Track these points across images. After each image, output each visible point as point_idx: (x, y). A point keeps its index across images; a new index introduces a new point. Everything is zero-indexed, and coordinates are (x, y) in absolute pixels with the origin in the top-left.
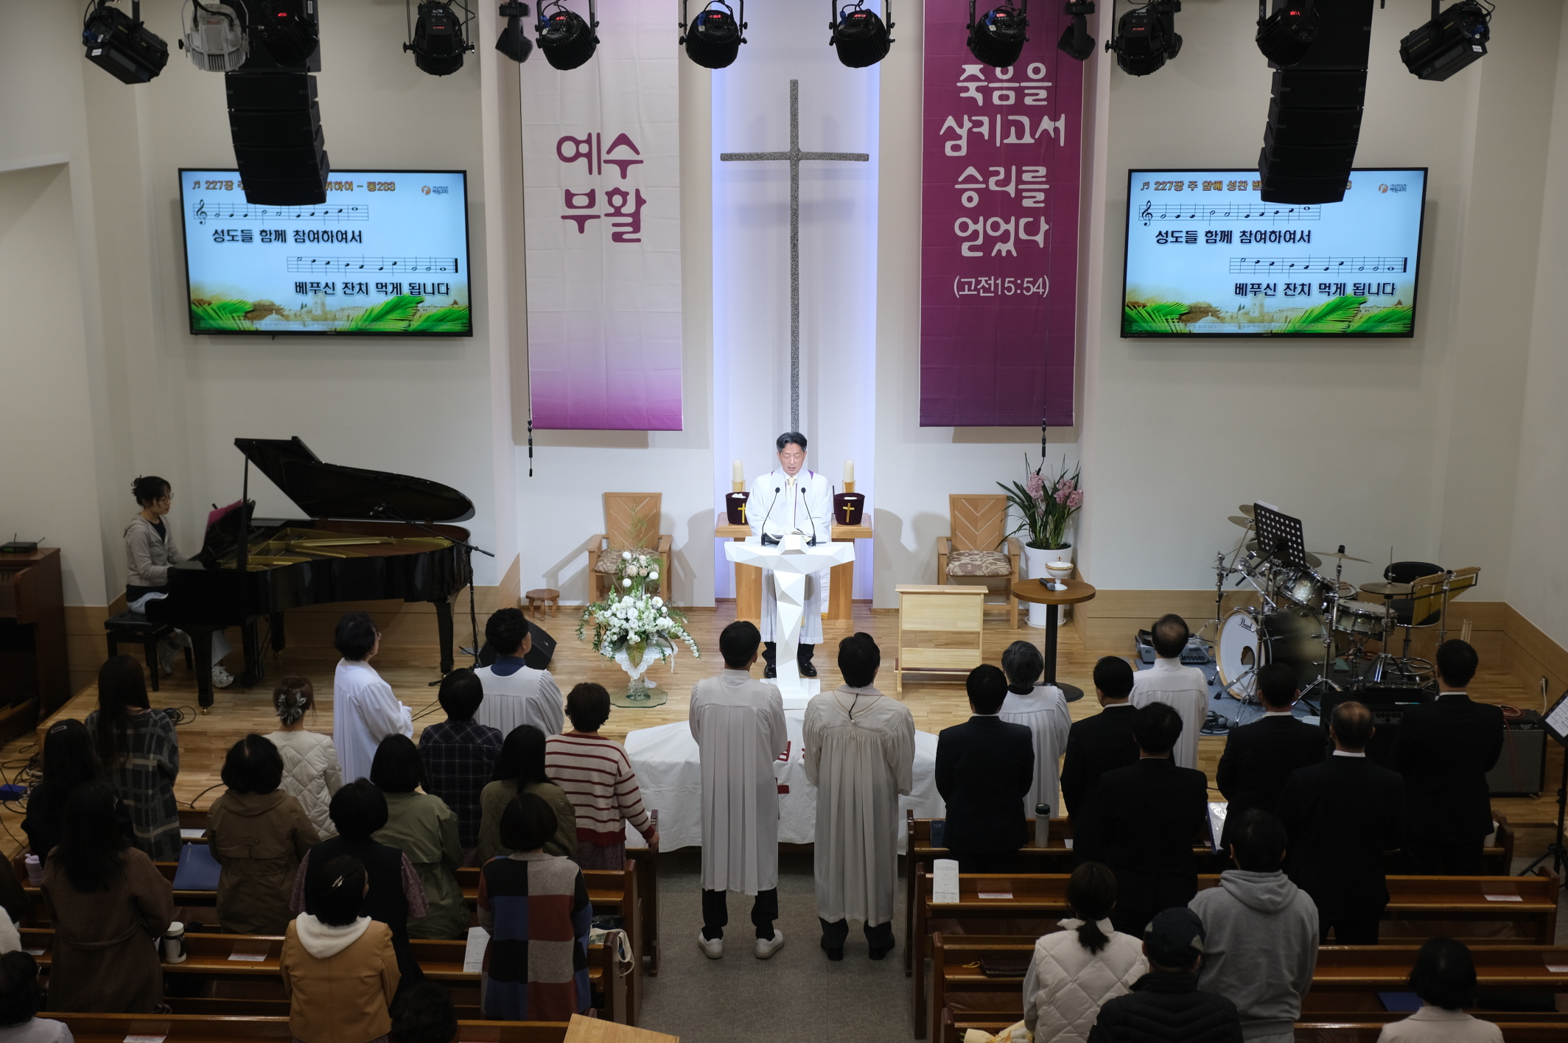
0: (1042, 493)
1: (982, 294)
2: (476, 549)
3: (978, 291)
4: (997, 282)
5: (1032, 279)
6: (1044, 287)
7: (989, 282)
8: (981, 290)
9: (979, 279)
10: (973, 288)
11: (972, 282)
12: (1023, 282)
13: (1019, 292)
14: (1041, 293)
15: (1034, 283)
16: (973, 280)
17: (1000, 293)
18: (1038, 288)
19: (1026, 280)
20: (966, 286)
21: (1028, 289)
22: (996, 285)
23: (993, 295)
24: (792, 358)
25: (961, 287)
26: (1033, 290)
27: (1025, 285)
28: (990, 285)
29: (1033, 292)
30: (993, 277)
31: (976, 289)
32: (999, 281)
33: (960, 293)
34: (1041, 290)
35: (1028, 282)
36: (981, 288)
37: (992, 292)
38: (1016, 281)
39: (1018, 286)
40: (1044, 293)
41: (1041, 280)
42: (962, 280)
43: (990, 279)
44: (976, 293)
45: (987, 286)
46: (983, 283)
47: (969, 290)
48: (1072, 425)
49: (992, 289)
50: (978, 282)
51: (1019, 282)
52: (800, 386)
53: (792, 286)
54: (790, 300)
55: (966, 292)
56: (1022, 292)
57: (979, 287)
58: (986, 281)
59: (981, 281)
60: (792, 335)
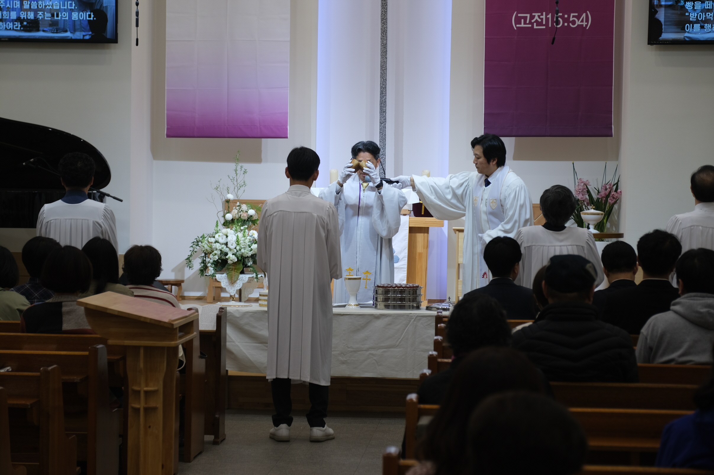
0: (587, 197)
1: (535, 27)
2: (108, 195)
3: (532, 24)
4: (548, 16)
5: (576, 14)
6: (587, 21)
7: (541, 17)
8: (535, 24)
9: (533, 14)
10: (528, 22)
11: (527, 17)
12: (569, 16)
13: (566, 24)
14: (584, 26)
15: (578, 17)
16: (528, 15)
17: (550, 26)
18: (582, 21)
19: (572, 15)
20: (523, 20)
21: (574, 22)
22: (547, 19)
23: (544, 27)
24: (381, 87)
25: (518, 21)
26: (578, 23)
27: (571, 19)
28: (542, 19)
29: (578, 25)
30: (544, 13)
31: (530, 23)
32: (549, 16)
33: (518, 26)
34: (584, 24)
35: (573, 17)
36: (535, 22)
37: (543, 25)
38: (563, 16)
39: (565, 20)
40: (587, 25)
41: (584, 15)
42: (519, 15)
43: (542, 15)
44: (530, 26)
45: (540, 20)
46: (537, 18)
47: (525, 23)
48: (611, 136)
49: (544, 23)
50: (532, 17)
51: (566, 16)
52: (387, 111)
53: (381, 29)
54: (380, 40)
55: (522, 25)
56: (568, 24)
57: (533, 21)
58: (539, 16)
59: (535, 16)
60: (381, 69)
